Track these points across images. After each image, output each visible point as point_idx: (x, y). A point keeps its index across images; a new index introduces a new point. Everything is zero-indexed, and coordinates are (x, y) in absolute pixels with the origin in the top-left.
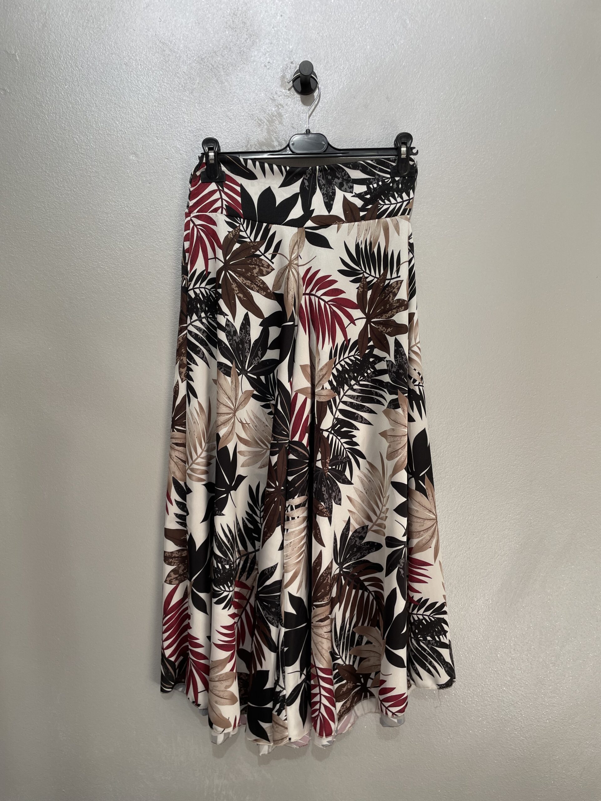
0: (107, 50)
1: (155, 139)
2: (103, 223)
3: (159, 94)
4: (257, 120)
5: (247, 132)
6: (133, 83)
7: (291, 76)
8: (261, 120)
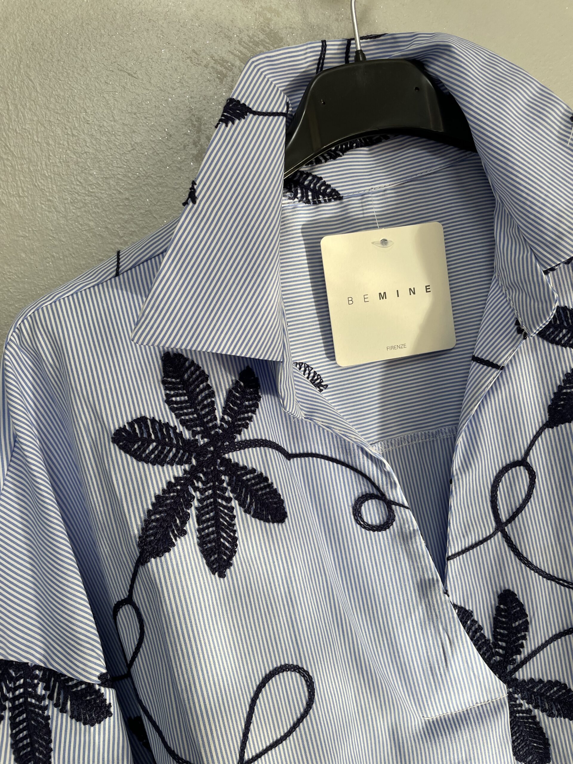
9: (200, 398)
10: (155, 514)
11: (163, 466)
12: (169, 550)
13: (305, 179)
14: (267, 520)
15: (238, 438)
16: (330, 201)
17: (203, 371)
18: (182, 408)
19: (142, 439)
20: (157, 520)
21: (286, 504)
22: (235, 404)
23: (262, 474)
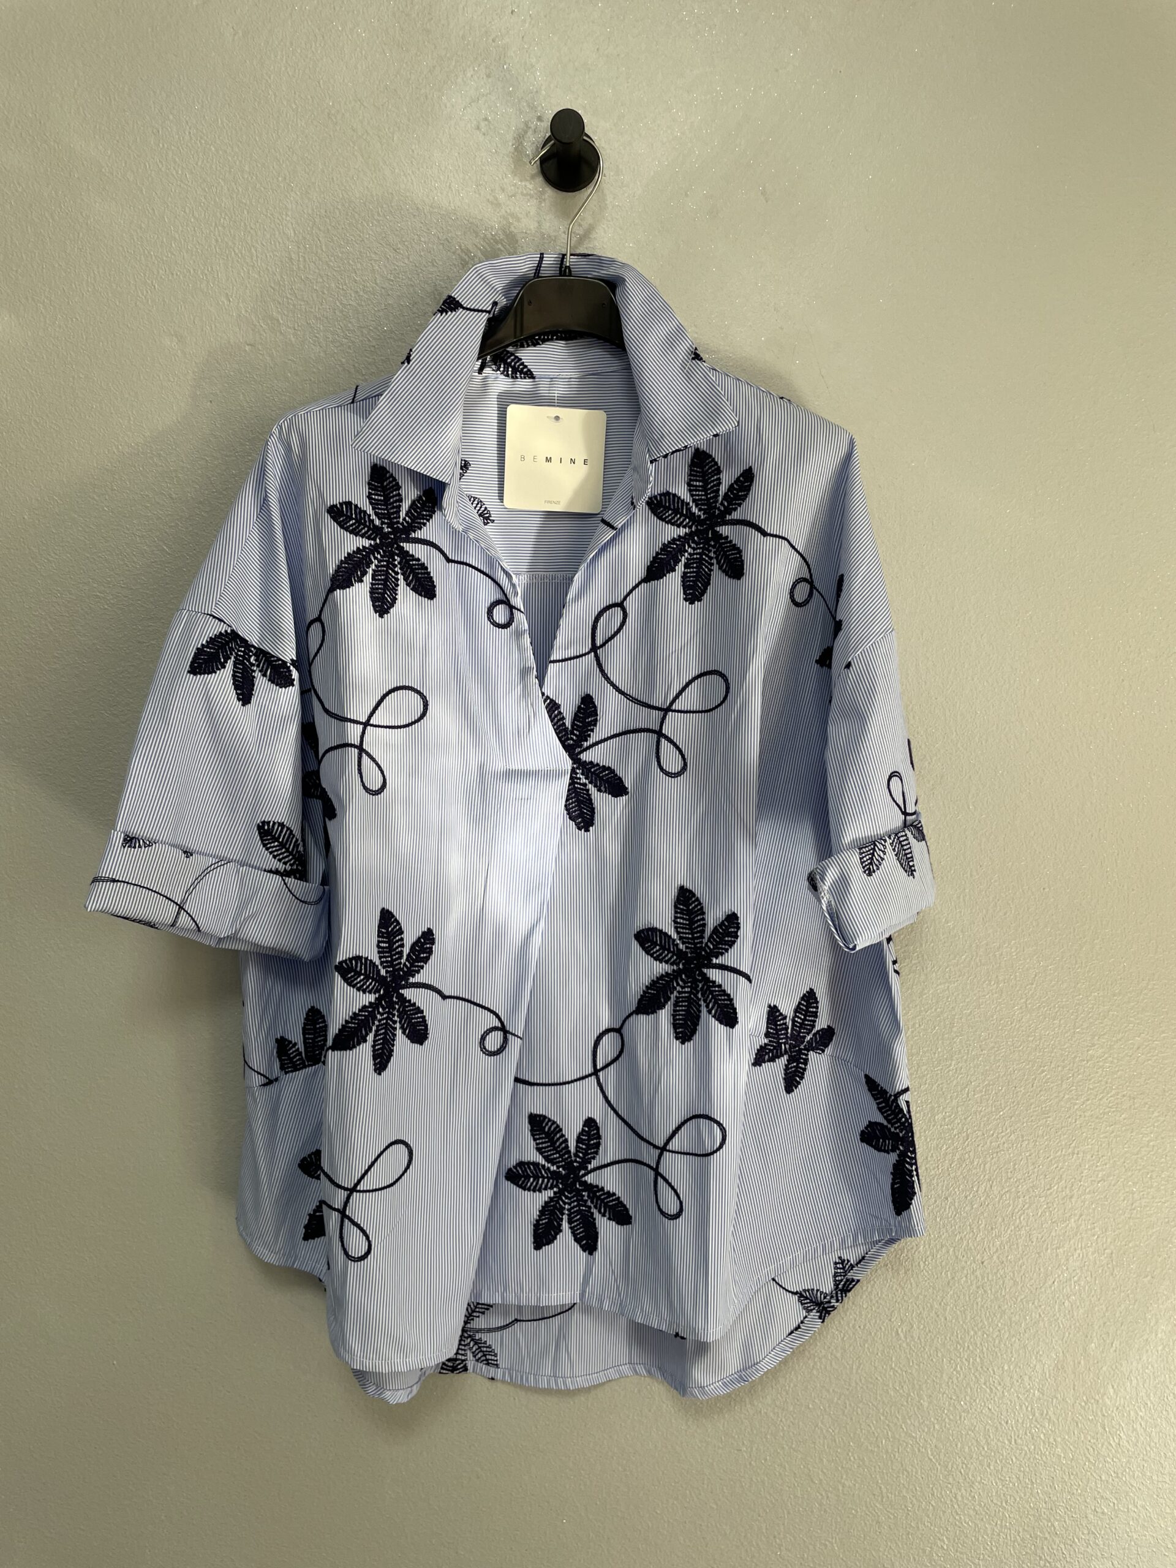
0: (113, 102)
1: (223, 299)
2: (103, 495)
3: (232, 198)
4: (459, 252)
5: (436, 279)
6: (173, 175)
7: (537, 149)
8: (467, 252)
9: (392, 500)
10: (345, 563)
11: (356, 536)
12: (349, 587)
13: (509, 357)
14: (420, 595)
15: (413, 535)
16: (525, 378)
17: (398, 483)
18: (378, 504)
19: (346, 515)
20: (345, 567)
21: (437, 589)
22: (416, 511)
23: (424, 564)
